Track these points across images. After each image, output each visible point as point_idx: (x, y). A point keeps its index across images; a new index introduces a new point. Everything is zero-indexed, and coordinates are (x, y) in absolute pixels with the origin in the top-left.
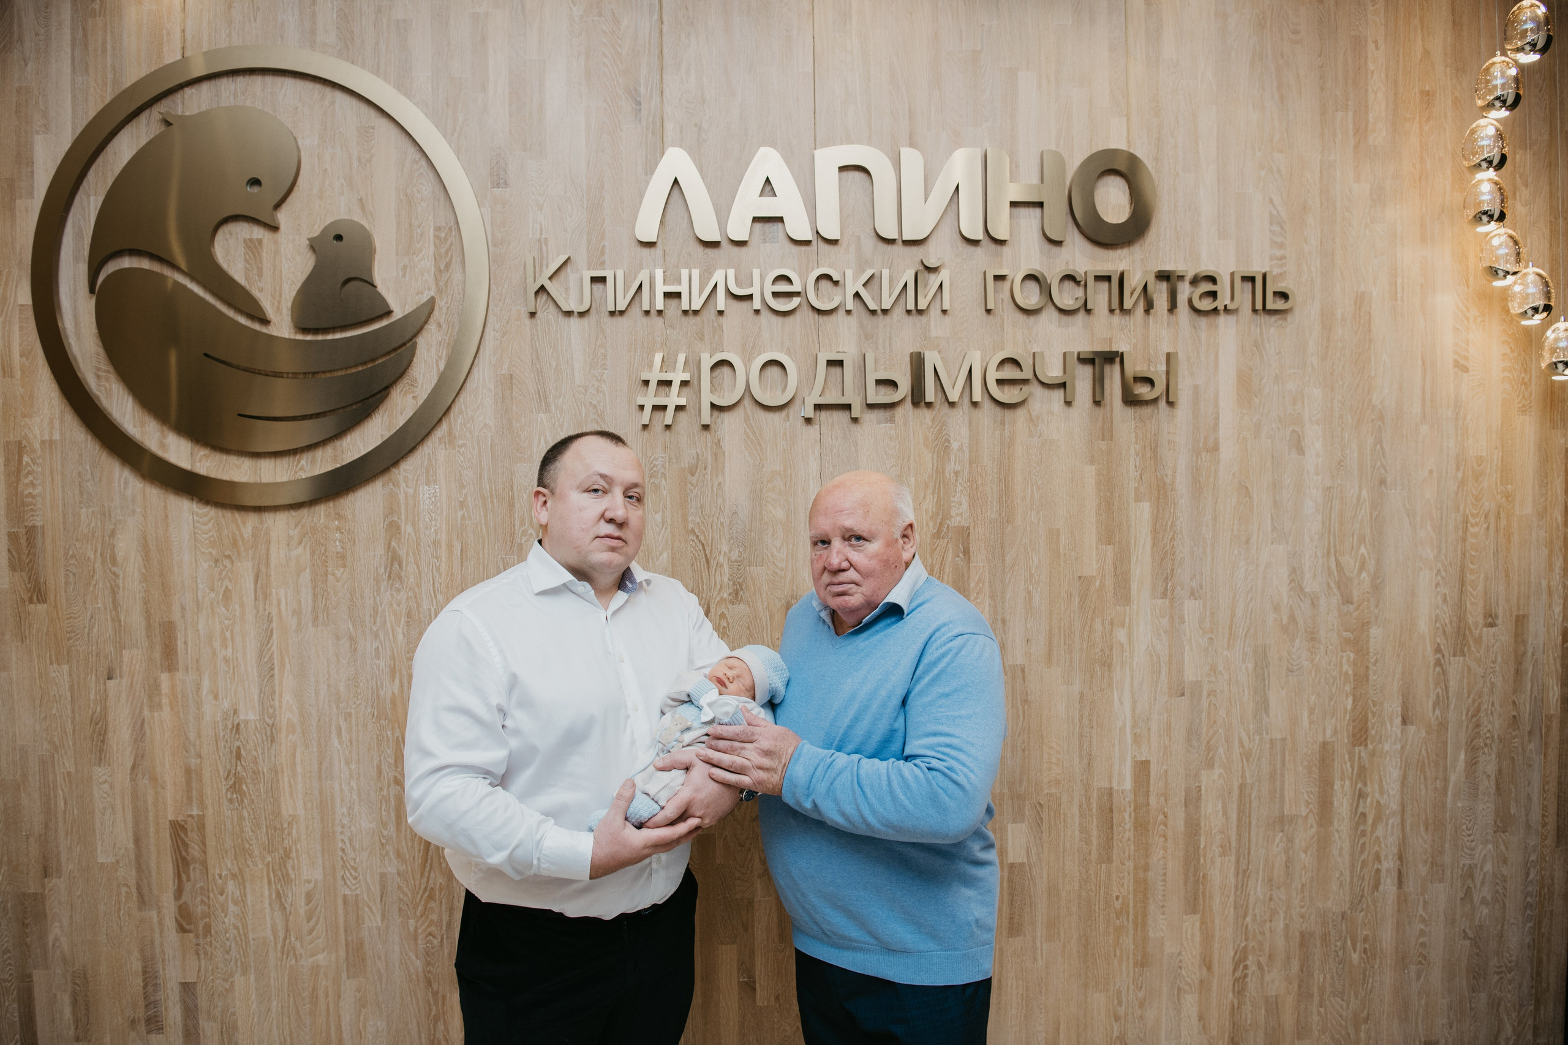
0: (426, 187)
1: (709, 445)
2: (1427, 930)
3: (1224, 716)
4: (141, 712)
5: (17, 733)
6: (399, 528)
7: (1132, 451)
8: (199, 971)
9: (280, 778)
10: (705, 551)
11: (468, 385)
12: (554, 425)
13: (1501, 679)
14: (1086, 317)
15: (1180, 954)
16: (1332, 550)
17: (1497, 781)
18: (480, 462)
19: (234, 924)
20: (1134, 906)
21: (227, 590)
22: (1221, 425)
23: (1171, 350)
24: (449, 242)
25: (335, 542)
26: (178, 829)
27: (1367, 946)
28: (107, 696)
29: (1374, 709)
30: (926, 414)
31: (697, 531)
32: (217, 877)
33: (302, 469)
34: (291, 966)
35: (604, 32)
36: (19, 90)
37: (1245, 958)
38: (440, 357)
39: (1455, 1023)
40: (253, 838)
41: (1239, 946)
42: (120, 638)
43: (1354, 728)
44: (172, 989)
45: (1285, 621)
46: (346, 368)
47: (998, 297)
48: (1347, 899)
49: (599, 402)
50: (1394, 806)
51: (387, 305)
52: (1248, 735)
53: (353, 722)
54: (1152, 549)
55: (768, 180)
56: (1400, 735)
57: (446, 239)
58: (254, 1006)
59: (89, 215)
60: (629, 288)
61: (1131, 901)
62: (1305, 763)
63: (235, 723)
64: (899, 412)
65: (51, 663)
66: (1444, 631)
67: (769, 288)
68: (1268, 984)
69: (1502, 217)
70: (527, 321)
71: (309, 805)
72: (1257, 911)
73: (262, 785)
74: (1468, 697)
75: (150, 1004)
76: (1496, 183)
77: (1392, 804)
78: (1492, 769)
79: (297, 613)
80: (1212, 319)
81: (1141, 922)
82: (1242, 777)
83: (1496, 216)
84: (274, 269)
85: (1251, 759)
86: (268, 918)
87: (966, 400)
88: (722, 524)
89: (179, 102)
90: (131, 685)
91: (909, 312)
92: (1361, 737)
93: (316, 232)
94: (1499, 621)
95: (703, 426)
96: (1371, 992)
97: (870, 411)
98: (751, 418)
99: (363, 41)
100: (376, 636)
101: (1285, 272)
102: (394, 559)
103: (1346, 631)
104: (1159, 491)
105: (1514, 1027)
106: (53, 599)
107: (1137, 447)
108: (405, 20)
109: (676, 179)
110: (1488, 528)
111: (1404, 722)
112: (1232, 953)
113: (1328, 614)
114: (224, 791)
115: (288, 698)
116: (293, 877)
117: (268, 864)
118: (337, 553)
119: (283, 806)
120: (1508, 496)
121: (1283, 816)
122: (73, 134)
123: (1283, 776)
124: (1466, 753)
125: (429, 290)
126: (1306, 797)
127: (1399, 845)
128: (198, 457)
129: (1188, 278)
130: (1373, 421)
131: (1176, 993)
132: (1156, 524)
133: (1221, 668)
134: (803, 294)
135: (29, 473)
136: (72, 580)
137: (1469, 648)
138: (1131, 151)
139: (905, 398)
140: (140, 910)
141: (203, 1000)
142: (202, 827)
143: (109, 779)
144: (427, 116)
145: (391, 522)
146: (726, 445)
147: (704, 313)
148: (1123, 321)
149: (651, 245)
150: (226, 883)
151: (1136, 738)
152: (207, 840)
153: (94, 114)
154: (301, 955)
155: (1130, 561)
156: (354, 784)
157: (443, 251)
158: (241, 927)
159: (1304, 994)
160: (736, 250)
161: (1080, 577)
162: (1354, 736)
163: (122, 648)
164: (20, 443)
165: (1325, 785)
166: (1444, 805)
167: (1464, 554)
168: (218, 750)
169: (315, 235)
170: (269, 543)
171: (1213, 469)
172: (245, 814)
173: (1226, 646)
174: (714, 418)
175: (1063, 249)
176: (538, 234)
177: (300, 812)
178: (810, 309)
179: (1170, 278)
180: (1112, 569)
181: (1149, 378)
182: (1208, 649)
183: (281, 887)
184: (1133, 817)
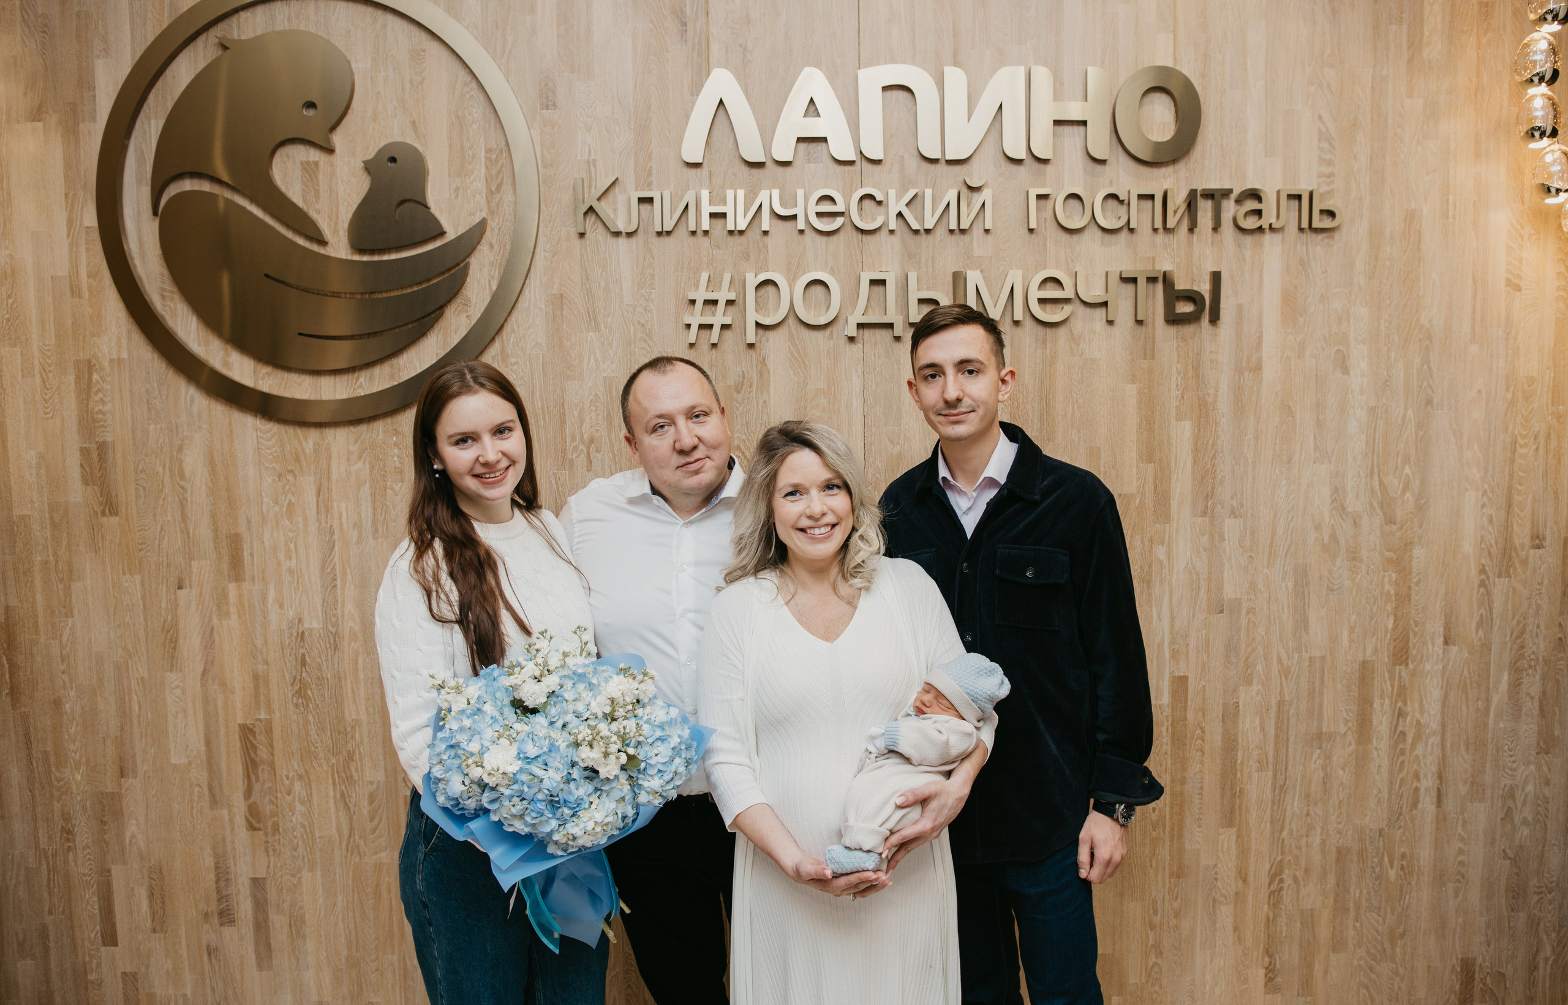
0: (477, 110)
1: (754, 363)
2: (1466, 849)
3: (1263, 633)
4: (210, 621)
5: (93, 640)
7: (1174, 370)
8: (268, 867)
9: (343, 684)
11: (520, 305)
12: (604, 344)
13: (1547, 600)
14: (1130, 235)
15: (1216, 865)
16: (1376, 470)
17: (1540, 703)
18: (533, 380)
19: (301, 823)
20: (1171, 819)
21: (290, 504)
22: (1264, 343)
23: (1216, 269)
24: (500, 164)
25: (393, 457)
26: (247, 732)
27: (1404, 863)
28: (177, 605)
29: (1416, 629)
31: (742, 447)
32: (285, 778)
33: (361, 386)
34: (355, 863)
36: (78, 15)
37: (1281, 872)
38: (493, 277)
39: (1493, 941)
40: (318, 740)
41: (1275, 859)
42: (189, 549)
43: (1395, 647)
44: (243, 884)
45: (1326, 541)
46: (402, 288)
47: (1040, 217)
48: (1385, 816)
49: (647, 321)
50: (1435, 725)
51: (441, 227)
52: (1287, 653)
54: (1193, 467)
55: (812, 100)
56: (1441, 655)
57: (497, 160)
58: (321, 901)
59: (150, 138)
60: (676, 209)
61: (1168, 813)
62: (1345, 681)
63: (300, 631)
65: (124, 574)
66: (1490, 553)
67: (813, 209)
68: (1303, 897)
69: (1554, 133)
70: (577, 242)
71: (371, 710)
72: (1293, 826)
73: (326, 691)
74: (1513, 618)
75: (223, 898)
76: (1550, 99)
77: (1432, 724)
78: (1535, 690)
79: (358, 525)
80: (1257, 237)
81: (1178, 834)
82: (1280, 694)
83: (1548, 132)
84: (331, 191)
85: (1290, 677)
86: (333, 818)
87: (1008, 319)
89: (235, 26)
90: (201, 594)
91: (952, 231)
92: (1402, 656)
93: (370, 155)
94: (1547, 543)
95: (749, 344)
96: (1408, 908)
98: (795, 338)
101: (1333, 190)
103: (1389, 551)
104: (1201, 409)
105: (1553, 947)
106: (124, 511)
107: (1179, 366)
109: (721, 102)
110: (1537, 449)
111: (1446, 642)
112: (1268, 867)
113: (1370, 534)
114: (290, 696)
115: (350, 607)
116: (357, 778)
117: (333, 765)
118: (396, 468)
119: (346, 710)
120: (1559, 417)
121: (1321, 733)
122: (133, 58)
123: (1321, 694)
124: (1510, 674)
125: (481, 211)
126: (1344, 714)
127: (1439, 763)
128: (261, 375)
129: (1233, 196)
130: (1420, 340)
131: (1211, 904)
132: (1197, 443)
133: (1260, 586)
134: (847, 214)
135: (99, 390)
136: (142, 493)
137: (1515, 569)
138: (1178, 68)
140: (212, 808)
141: (272, 895)
142: (269, 731)
143: (181, 684)
144: (477, 39)
146: (771, 364)
147: (749, 233)
148: (1167, 240)
149: (697, 165)
150: (293, 784)
151: (1175, 654)
152: (275, 742)
153: (153, 39)
154: (364, 852)
155: (1170, 480)
157: (494, 172)
158: (307, 826)
159: (1340, 908)
160: (781, 169)
162: (1394, 655)
163: (192, 559)
164: (89, 361)
165: (1364, 705)
166: (1485, 725)
167: (1511, 475)
168: (284, 657)
169: (369, 158)
170: (330, 458)
171: (1255, 388)
172: (310, 718)
173: (1266, 564)
174: (759, 336)
175: (1107, 168)
176: (587, 154)
177: (363, 717)
178: (854, 229)
179: (1215, 196)
180: (1153, 487)
181: (1192, 297)
182: (1247, 566)
183: (346, 787)
184: (1170, 731)
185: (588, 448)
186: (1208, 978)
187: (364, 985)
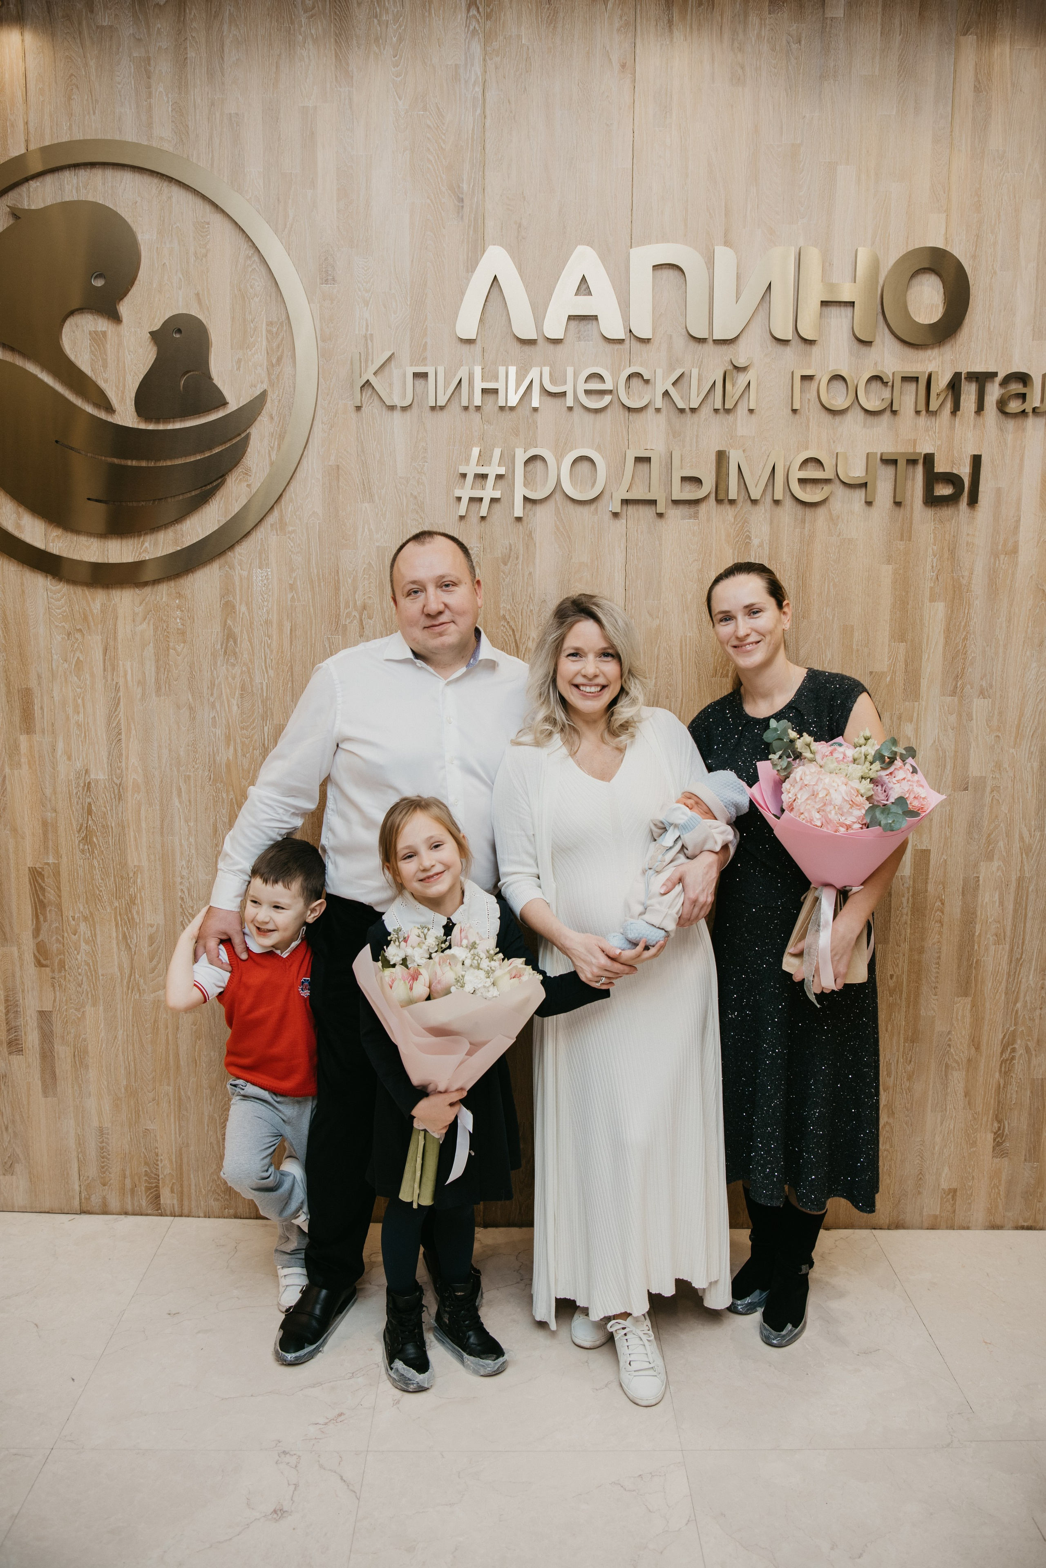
0: (259, 283)
1: (521, 536)
3: (1006, 812)
4: (3, 770)
6: (234, 607)
7: (930, 551)
8: (54, 1001)
9: (127, 832)
10: (515, 636)
11: (298, 474)
12: (377, 514)
14: (892, 418)
15: (949, 1033)
18: (309, 548)
19: (85, 961)
20: (908, 986)
21: (79, 661)
22: (1021, 528)
23: (977, 453)
24: (281, 336)
25: (176, 619)
26: (36, 875)
30: (729, 512)
31: (507, 617)
32: (71, 919)
33: (146, 551)
34: (134, 1000)
35: (429, 127)
37: (1014, 1042)
38: (272, 448)
40: (103, 885)
41: (1008, 1029)
44: (31, 1016)
47: (805, 398)
49: (419, 493)
51: (223, 397)
52: (1029, 831)
53: (192, 784)
54: (944, 648)
55: (584, 279)
57: (277, 333)
58: (103, 1034)
60: (449, 384)
61: (905, 981)
63: (87, 782)
64: (703, 508)
67: (582, 386)
68: (1035, 1067)
70: (354, 414)
71: (152, 857)
72: (1028, 998)
73: (110, 838)
75: (12, 1028)
79: (142, 683)
80: (1020, 421)
81: (914, 1001)
82: (1021, 871)
84: (118, 360)
85: (1031, 854)
86: (116, 957)
87: (768, 499)
88: (531, 611)
89: (25, 195)
91: (716, 411)
93: (157, 326)
95: (516, 518)
97: (675, 507)
98: (562, 512)
99: (197, 136)
100: (213, 706)
102: (230, 636)
104: (955, 591)
107: (935, 548)
108: (237, 114)
109: (496, 277)
112: (1001, 1037)
114: (77, 842)
115: (134, 760)
116: (138, 921)
117: (116, 909)
118: (178, 629)
119: (129, 858)
125: (262, 383)
128: (51, 538)
129: (998, 380)
131: (944, 1069)
132: (950, 625)
133: (1006, 765)
134: (615, 392)
138: (948, 249)
139: (709, 494)
141: (58, 1028)
142: (57, 874)
144: (259, 211)
145: (227, 602)
146: (537, 537)
147: (520, 410)
148: (929, 422)
149: (470, 342)
150: (78, 924)
152: (62, 886)
154: (144, 990)
155: (921, 659)
156: (192, 840)
157: (275, 345)
158: (91, 964)
160: (551, 347)
161: (871, 673)
168: (71, 805)
169: (156, 328)
170: (116, 618)
171: (1010, 572)
172: (95, 863)
173: (1012, 744)
174: (526, 510)
175: (873, 349)
176: (364, 330)
177: (145, 863)
178: (621, 407)
179: (982, 379)
180: (904, 666)
181: (952, 479)
182: (994, 746)
183: (127, 929)
184: (910, 902)
185: (361, 615)
186: (938, 1139)
187: (141, 1113)
